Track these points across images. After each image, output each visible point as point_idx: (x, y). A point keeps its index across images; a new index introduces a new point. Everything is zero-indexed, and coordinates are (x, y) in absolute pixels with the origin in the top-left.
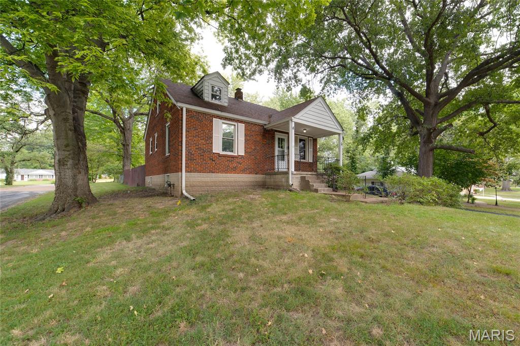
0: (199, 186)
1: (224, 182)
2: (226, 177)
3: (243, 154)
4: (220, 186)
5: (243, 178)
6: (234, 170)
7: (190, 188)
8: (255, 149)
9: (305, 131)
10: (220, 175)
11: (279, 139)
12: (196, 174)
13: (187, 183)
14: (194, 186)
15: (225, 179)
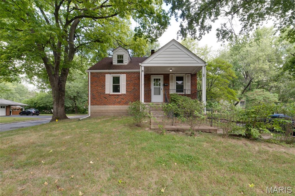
0: (98, 113)
1: (113, 110)
2: (114, 108)
3: (125, 93)
4: (110, 113)
5: (125, 108)
6: (119, 103)
7: (93, 114)
8: (133, 89)
9: (171, 71)
10: (111, 106)
11: (154, 79)
12: (96, 106)
13: (92, 111)
14: (95, 113)
15: (113, 108)
